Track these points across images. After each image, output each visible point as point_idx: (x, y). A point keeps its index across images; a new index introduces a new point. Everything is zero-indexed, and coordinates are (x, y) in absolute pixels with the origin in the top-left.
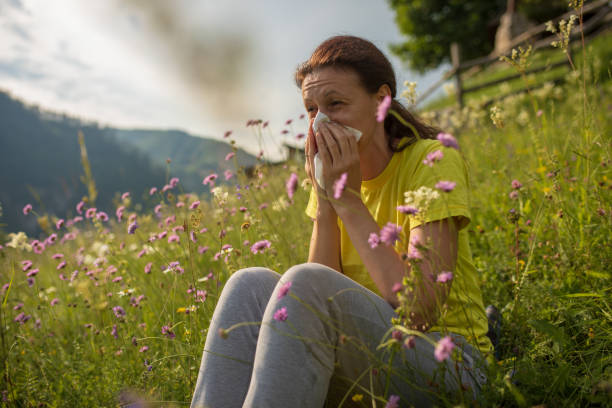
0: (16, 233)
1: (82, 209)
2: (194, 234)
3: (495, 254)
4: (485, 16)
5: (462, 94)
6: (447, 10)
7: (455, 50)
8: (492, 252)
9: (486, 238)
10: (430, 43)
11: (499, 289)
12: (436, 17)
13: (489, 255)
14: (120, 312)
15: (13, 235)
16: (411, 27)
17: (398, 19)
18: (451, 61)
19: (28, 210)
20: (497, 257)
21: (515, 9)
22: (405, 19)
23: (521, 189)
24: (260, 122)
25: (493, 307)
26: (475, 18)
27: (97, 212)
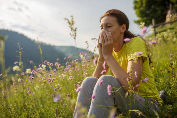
0: (28, 69)
1: (46, 62)
2: (76, 68)
3: (165, 77)
4: (162, 11)
5: (156, 34)
6: (151, 10)
7: (153, 21)
8: (164, 77)
9: (162, 73)
10: (146, 20)
11: (166, 87)
12: (148, 12)
13: (163, 77)
14: (55, 90)
15: (27, 69)
16: (140, 15)
17: (136, 13)
18: (152, 25)
19: (32, 62)
20: (166, 78)
21: (172, 9)
22: (138, 13)
23: (173, 56)
24: (95, 38)
25: (164, 91)
26: (160, 12)
27: (50, 63)
